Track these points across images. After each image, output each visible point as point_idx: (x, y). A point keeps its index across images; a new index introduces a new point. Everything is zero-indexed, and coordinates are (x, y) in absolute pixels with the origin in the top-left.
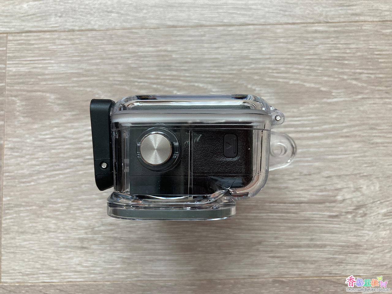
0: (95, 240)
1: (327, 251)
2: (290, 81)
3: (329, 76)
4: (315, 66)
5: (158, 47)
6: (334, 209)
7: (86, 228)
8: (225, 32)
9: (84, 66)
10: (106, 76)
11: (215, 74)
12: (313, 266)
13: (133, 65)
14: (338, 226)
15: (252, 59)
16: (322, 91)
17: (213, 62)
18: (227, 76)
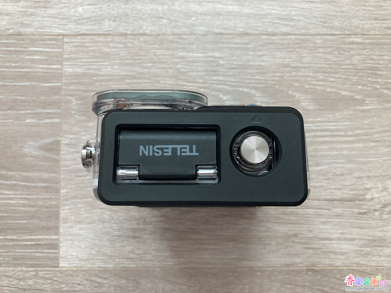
0: (147, 230)
1: (356, 244)
2: (327, 89)
3: (363, 85)
4: (350, 75)
5: (206, 53)
6: (364, 207)
7: (138, 219)
8: (269, 41)
9: (137, 69)
10: (157, 79)
11: (259, 79)
12: (343, 257)
13: (182, 70)
14: (366, 222)
15: (294, 67)
16: (356, 99)
17: (257, 69)
18: (270, 82)
